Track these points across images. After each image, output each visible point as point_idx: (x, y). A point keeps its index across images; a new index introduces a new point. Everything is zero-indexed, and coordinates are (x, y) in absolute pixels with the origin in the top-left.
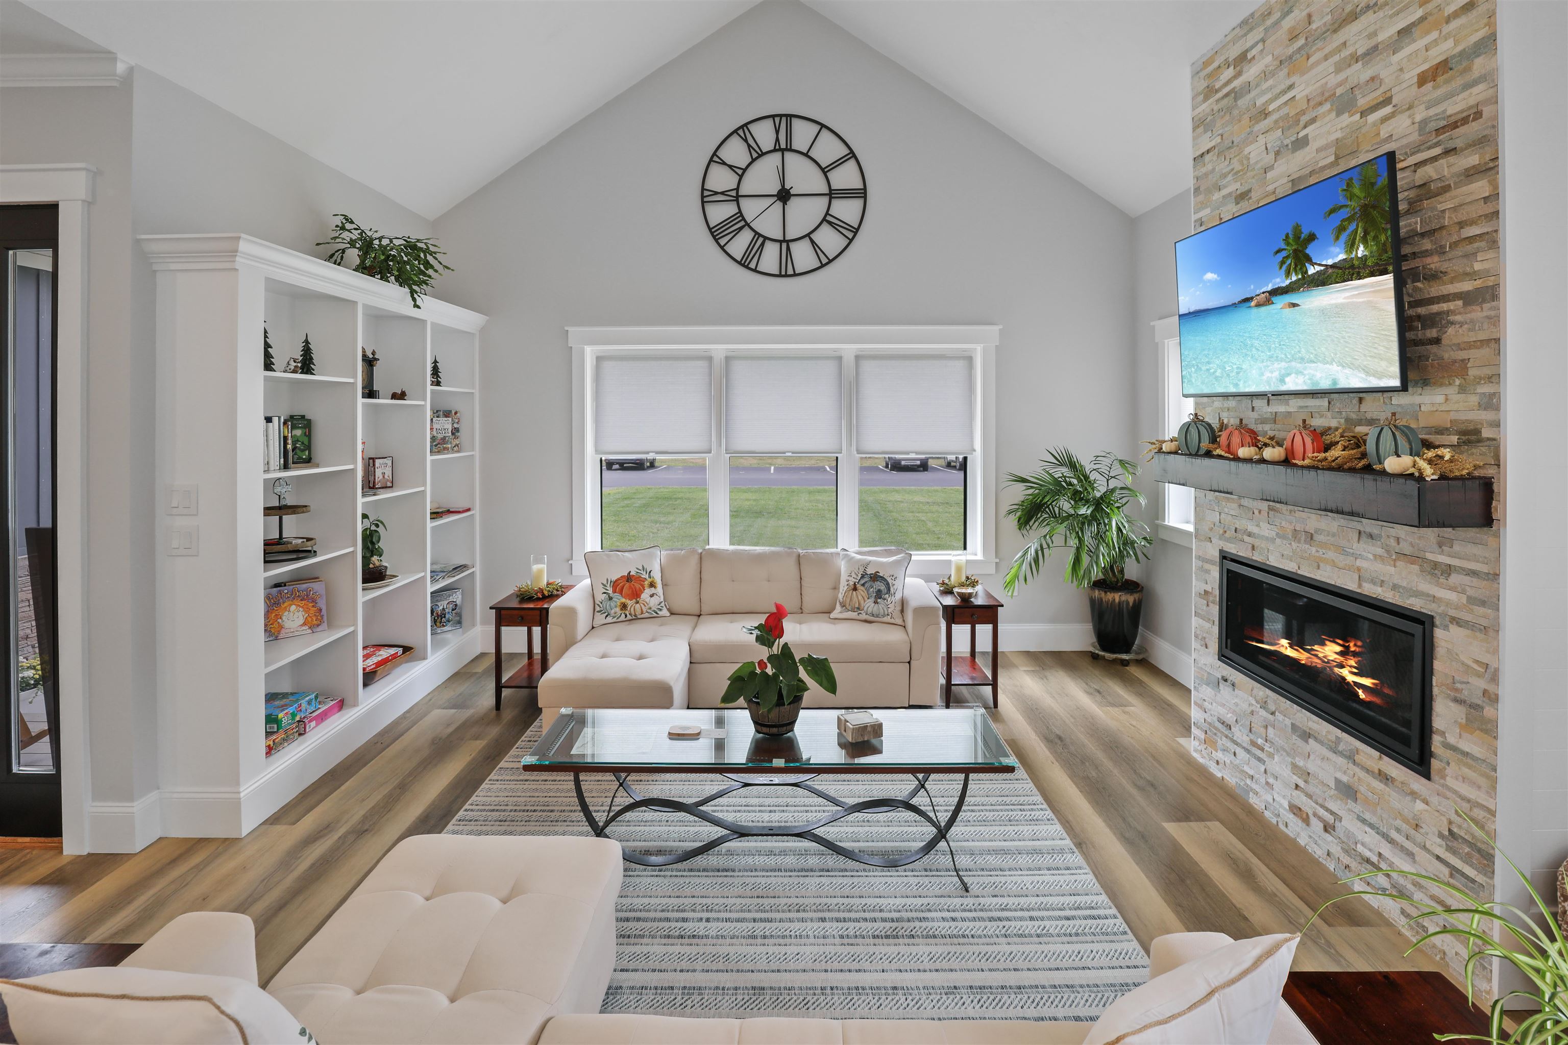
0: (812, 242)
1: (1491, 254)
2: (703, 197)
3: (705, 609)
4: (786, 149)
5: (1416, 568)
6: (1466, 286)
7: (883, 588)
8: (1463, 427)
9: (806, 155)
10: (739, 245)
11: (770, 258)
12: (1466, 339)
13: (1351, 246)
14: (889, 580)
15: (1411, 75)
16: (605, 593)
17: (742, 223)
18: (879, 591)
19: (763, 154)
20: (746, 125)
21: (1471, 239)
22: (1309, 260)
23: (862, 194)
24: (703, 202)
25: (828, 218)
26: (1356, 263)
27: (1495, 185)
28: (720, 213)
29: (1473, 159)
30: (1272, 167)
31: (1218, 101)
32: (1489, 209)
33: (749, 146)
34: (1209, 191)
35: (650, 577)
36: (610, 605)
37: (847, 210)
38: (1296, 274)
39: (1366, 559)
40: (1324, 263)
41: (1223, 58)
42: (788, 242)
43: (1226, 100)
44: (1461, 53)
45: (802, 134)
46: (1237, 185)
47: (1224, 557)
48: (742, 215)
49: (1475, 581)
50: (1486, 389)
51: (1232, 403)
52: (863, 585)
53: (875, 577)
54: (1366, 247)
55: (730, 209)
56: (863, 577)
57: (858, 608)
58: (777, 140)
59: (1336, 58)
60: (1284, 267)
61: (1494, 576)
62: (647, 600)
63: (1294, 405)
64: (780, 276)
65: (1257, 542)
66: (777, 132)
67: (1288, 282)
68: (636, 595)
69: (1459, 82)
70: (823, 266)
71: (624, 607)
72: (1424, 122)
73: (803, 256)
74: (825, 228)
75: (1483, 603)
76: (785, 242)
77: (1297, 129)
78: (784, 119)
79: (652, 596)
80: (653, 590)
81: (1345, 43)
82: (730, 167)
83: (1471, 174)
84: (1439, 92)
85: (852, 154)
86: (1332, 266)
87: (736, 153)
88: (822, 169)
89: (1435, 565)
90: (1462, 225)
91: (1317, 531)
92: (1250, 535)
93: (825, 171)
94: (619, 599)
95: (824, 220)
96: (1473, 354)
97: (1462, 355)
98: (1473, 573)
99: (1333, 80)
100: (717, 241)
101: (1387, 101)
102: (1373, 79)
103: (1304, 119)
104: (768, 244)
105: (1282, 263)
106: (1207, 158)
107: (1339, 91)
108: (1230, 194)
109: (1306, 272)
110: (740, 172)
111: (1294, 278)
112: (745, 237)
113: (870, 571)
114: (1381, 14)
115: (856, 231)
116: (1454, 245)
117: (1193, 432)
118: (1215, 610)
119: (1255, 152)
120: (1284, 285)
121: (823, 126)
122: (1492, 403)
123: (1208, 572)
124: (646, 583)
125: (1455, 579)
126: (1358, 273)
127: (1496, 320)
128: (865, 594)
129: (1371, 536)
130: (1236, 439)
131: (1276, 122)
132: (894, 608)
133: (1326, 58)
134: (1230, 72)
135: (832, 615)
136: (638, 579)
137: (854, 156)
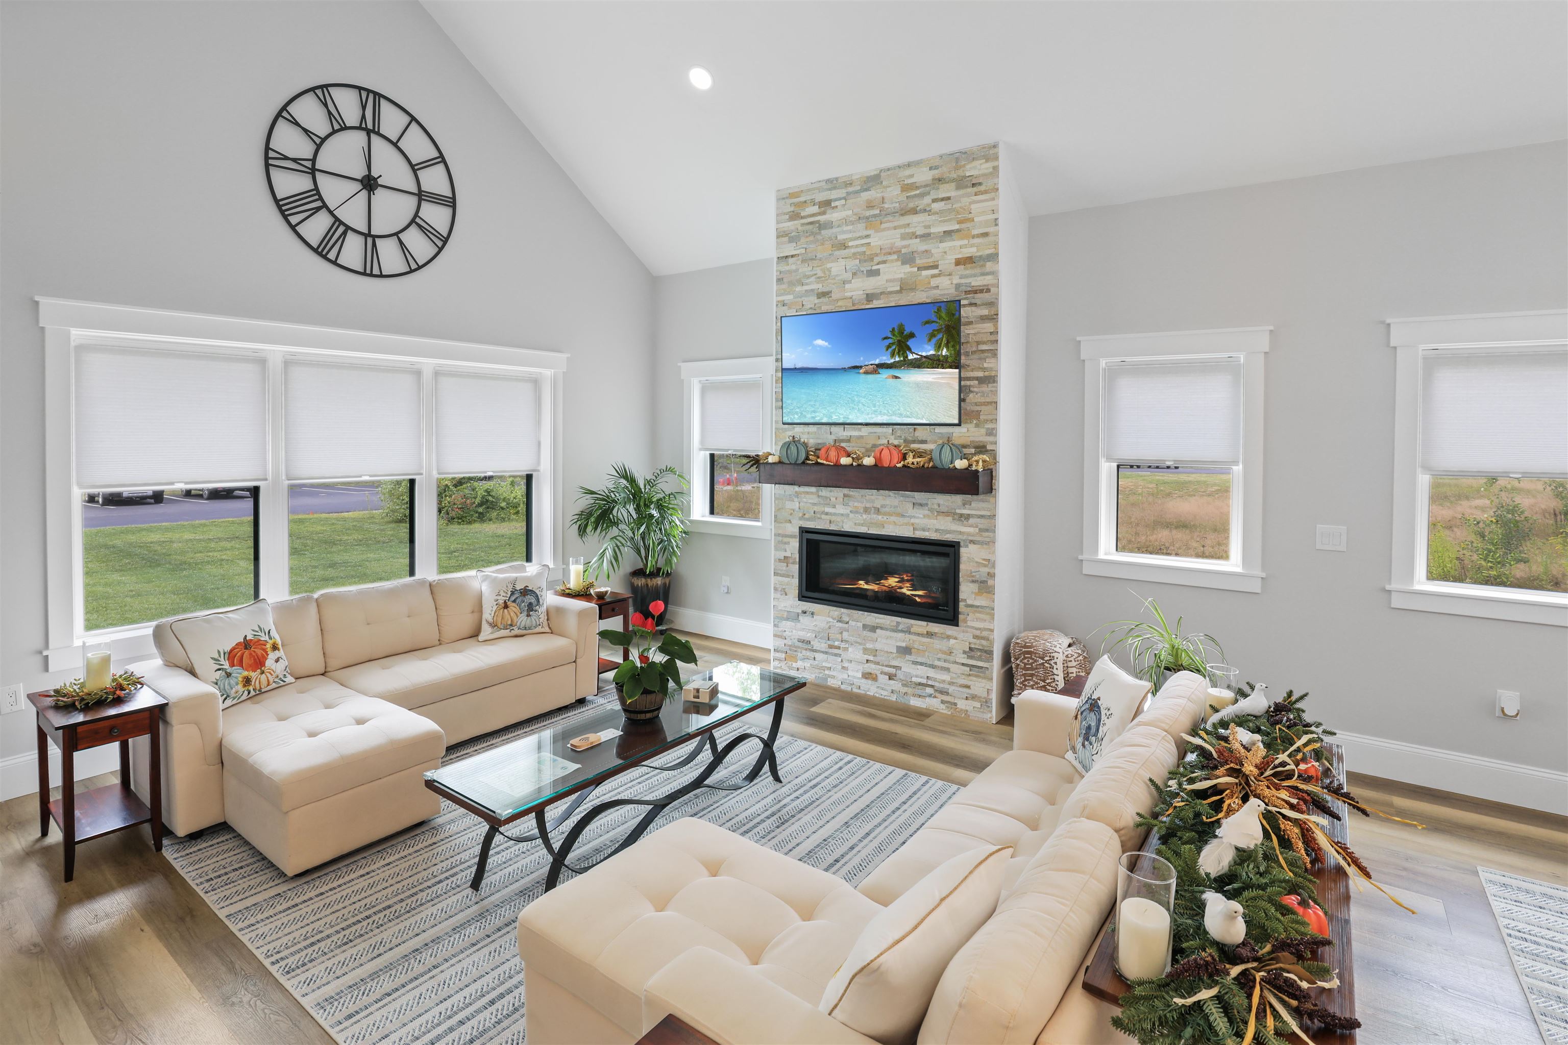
1: (993, 360)
2: (267, 158)
3: (334, 663)
4: (373, 131)
5: (950, 518)
6: (980, 374)
7: (533, 600)
8: (977, 444)
9: (395, 145)
10: (315, 228)
11: (352, 251)
12: (979, 400)
13: (938, 347)
14: (537, 592)
15: (952, 258)
16: (219, 670)
17: (320, 203)
18: (530, 604)
19: (345, 128)
20: (326, 86)
21: (983, 351)
22: (910, 349)
23: (451, 202)
24: (267, 166)
25: (418, 220)
26: (941, 358)
27: (996, 327)
28: (289, 183)
29: (985, 312)
30: (850, 282)
31: (803, 225)
32: (992, 338)
33: (330, 113)
34: (791, 284)
35: (270, 638)
36: (229, 684)
37: (435, 215)
38: (899, 357)
39: (918, 518)
40: (920, 353)
41: (809, 198)
42: (374, 237)
43: (810, 227)
44: (980, 257)
45: (391, 119)
46: (820, 286)
47: (803, 531)
48: (318, 193)
49: (983, 521)
50: (990, 426)
51: (812, 429)
52: (514, 601)
53: (525, 592)
54: (948, 350)
55: (302, 183)
56: (513, 593)
57: (511, 625)
58: (364, 117)
59: (903, 231)
60: (890, 350)
61: (993, 517)
62: (273, 667)
63: (865, 431)
64: (364, 274)
65: (833, 518)
66: (364, 108)
67: (892, 361)
68: (259, 663)
69: (978, 271)
70: (412, 271)
71: (247, 681)
72: (958, 286)
73: (390, 256)
74: (413, 231)
75: (987, 530)
76: (370, 236)
77: (872, 263)
78: (371, 96)
79: (277, 661)
80: (277, 654)
81: (909, 224)
82: (306, 131)
83: (983, 319)
84: (968, 272)
85: (441, 159)
86: (925, 357)
87: (312, 115)
88: (412, 166)
89: (961, 515)
90: (978, 343)
91: (883, 506)
92: (827, 514)
93: (414, 169)
94: (239, 673)
95: (413, 221)
96: (983, 408)
97: (978, 408)
98: (982, 517)
99: (899, 243)
100: (285, 217)
101: (935, 267)
102: (926, 251)
103: (876, 260)
104: (350, 235)
105: (888, 347)
106: (791, 260)
107: (903, 251)
108: (812, 290)
109: (907, 357)
110: (318, 141)
111: (897, 359)
112: (323, 221)
113: (519, 587)
114: (933, 217)
115: (445, 240)
116: (974, 352)
117: (793, 448)
118: (795, 568)
119: (837, 268)
120: (889, 362)
121: (413, 119)
122: (992, 433)
123: (788, 543)
124: (268, 646)
125: (971, 521)
126: (942, 365)
127: (995, 393)
128: (517, 610)
129: (921, 505)
130: (833, 454)
131: (854, 254)
132: (543, 617)
133: (895, 228)
134: (815, 209)
135: (481, 638)
136: (260, 644)
137: (444, 161)
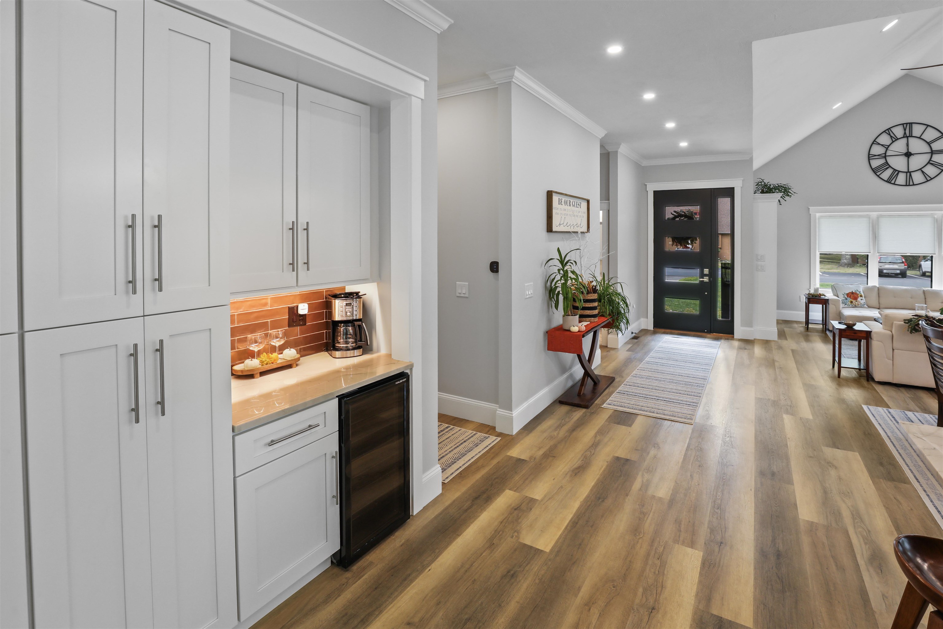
0: (922, 172)
2: (869, 158)
3: (881, 306)
4: (910, 136)
9: (919, 138)
10: (886, 174)
11: (901, 179)
16: (844, 297)
17: (888, 166)
19: (898, 139)
20: (889, 129)
24: (869, 160)
25: (931, 162)
28: (877, 163)
33: (891, 136)
35: (860, 293)
36: (846, 301)
42: (910, 172)
45: (917, 130)
48: (887, 163)
55: (882, 161)
58: (905, 133)
64: (907, 185)
66: (905, 130)
68: (856, 299)
70: (928, 181)
71: (852, 302)
73: (917, 177)
74: (929, 165)
78: (908, 125)
79: (861, 300)
80: (862, 298)
82: (882, 145)
87: (885, 139)
93: (929, 143)
94: (849, 299)
95: (928, 163)
100: (876, 174)
104: (900, 173)
110: (887, 147)
112: (890, 171)
121: (928, 126)
124: (859, 295)
136: (856, 293)
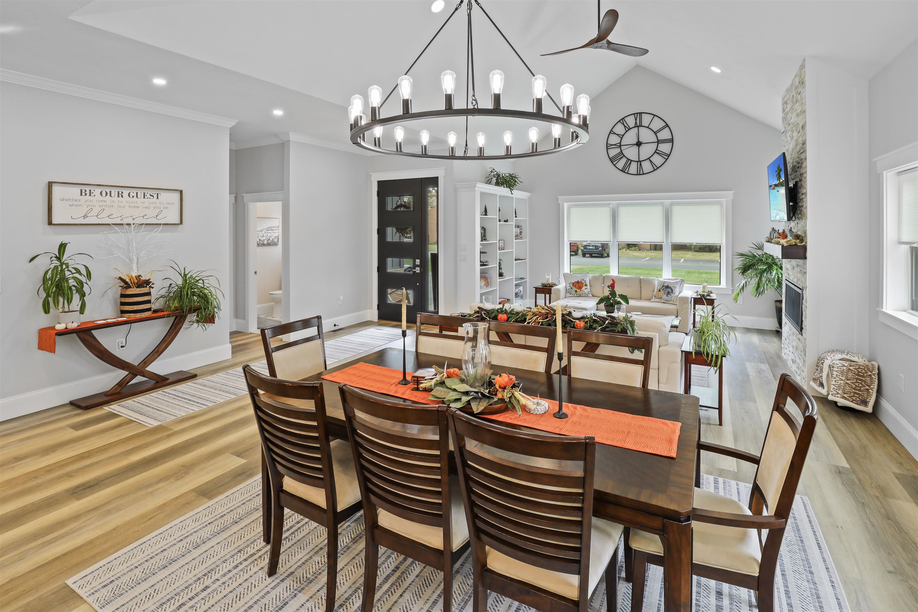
0: (651, 161)
2: (607, 147)
4: (640, 126)
7: (670, 291)
9: (648, 127)
10: (621, 164)
11: (633, 168)
14: (673, 288)
16: (570, 287)
17: (622, 155)
18: (668, 292)
19: (630, 129)
20: (623, 118)
23: (671, 141)
24: (607, 149)
25: (657, 151)
28: (614, 152)
33: (625, 126)
35: (585, 282)
36: (571, 291)
37: (665, 148)
41: (785, 99)
42: (640, 162)
43: (785, 115)
45: (646, 119)
47: (785, 279)
52: (663, 289)
53: (667, 287)
55: (618, 151)
56: (663, 286)
58: (636, 123)
62: (584, 290)
64: (637, 175)
66: (636, 120)
68: (580, 288)
70: (655, 170)
71: (576, 292)
73: (647, 166)
74: (656, 155)
76: (639, 162)
78: (638, 114)
79: (586, 289)
80: (586, 287)
82: (617, 135)
85: (667, 125)
87: (620, 129)
88: (655, 132)
93: (655, 133)
94: (574, 289)
95: (655, 152)
100: (612, 163)
104: (632, 163)
112: (624, 160)
113: (665, 285)
115: (669, 155)
118: (785, 299)
121: (655, 115)
123: (784, 285)
124: (584, 284)
128: (663, 293)
132: (674, 298)
134: (786, 106)
135: (651, 300)
136: (581, 283)
137: (668, 126)
